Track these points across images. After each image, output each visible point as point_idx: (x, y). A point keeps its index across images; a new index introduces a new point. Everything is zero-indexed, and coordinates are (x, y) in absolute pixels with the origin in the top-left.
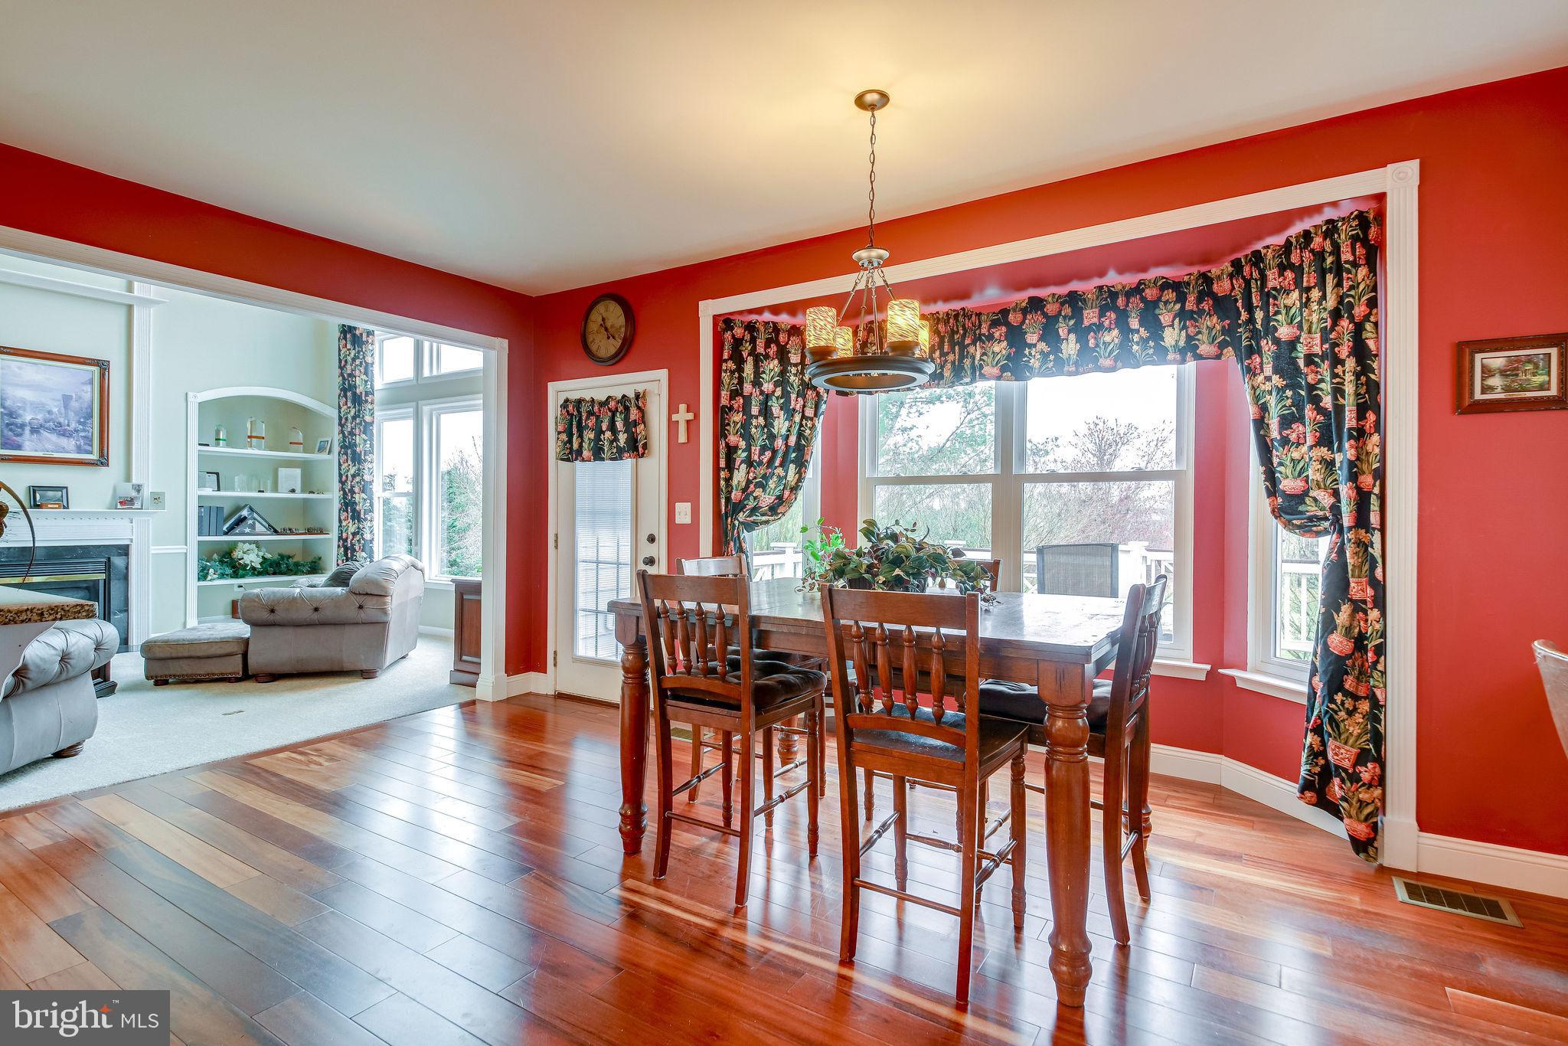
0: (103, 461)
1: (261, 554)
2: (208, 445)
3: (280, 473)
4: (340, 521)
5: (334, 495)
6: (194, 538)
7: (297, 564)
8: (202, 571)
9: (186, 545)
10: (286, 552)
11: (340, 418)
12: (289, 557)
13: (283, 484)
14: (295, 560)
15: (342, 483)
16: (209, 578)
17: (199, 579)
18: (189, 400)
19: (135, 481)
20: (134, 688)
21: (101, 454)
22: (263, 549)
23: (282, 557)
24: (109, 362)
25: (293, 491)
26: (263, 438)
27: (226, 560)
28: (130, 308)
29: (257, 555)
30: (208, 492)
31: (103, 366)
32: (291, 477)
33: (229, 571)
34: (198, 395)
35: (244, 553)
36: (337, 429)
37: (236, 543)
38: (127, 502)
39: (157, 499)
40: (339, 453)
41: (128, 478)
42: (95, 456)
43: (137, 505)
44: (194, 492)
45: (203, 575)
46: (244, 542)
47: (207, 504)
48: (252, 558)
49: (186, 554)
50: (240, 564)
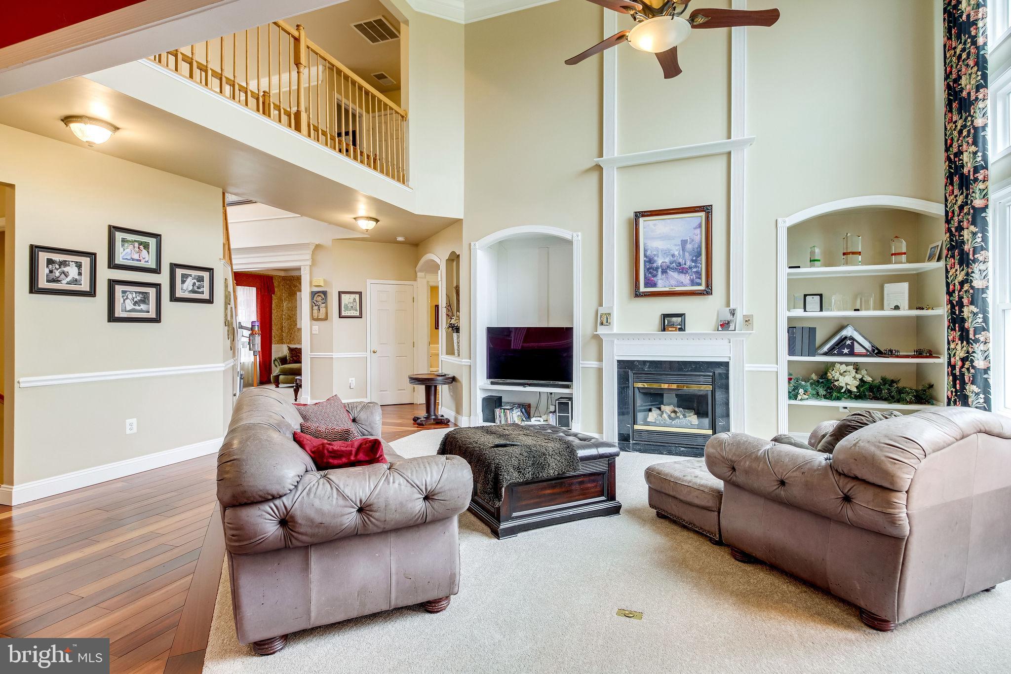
0: (708, 291)
1: (859, 376)
2: (799, 267)
3: (885, 289)
4: (949, 343)
5: (942, 311)
6: (784, 357)
7: (900, 391)
8: (794, 390)
9: (777, 364)
10: (890, 376)
11: (947, 212)
12: (893, 382)
13: (889, 302)
14: (900, 385)
15: (950, 293)
16: (799, 397)
17: (790, 398)
18: (779, 225)
19: (732, 307)
20: (635, 513)
21: (707, 286)
22: (864, 372)
23: (884, 380)
24: (712, 206)
25: (897, 308)
26: (859, 253)
27: (821, 381)
28: (729, 153)
29: (855, 378)
30: (799, 312)
31: (707, 210)
32: (899, 293)
33: (822, 392)
34: (787, 219)
35: (841, 374)
36: (943, 226)
37: (833, 364)
38: (725, 325)
39: (748, 321)
40: (947, 257)
41: (728, 305)
42: (702, 288)
43: (732, 327)
44: (784, 314)
45: (793, 395)
46: (841, 363)
47: (799, 325)
48: (848, 380)
49: (777, 372)
50: (835, 385)
